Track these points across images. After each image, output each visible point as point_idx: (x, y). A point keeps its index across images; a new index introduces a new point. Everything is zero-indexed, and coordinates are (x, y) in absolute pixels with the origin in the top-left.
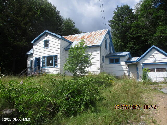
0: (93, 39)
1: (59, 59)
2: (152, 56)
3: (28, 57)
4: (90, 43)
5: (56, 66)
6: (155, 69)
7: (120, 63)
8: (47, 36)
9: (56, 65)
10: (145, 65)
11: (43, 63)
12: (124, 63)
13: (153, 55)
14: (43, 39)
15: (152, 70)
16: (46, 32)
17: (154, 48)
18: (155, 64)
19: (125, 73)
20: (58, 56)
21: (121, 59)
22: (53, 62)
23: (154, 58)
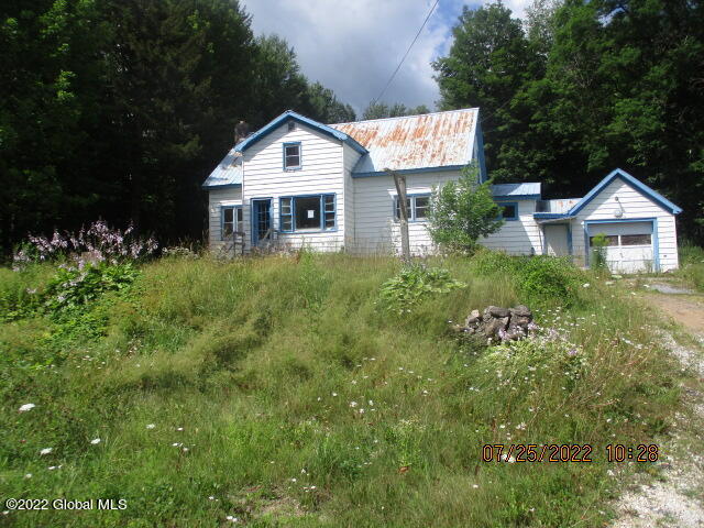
0: (438, 143)
1: (342, 207)
2: (612, 200)
3: (211, 196)
4: (433, 156)
5: (329, 229)
6: (619, 237)
7: (517, 219)
8: (291, 128)
9: (331, 224)
10: (593, 225)
11: (281, 216)
12: (532, 218)
13: (615, 195)
14: (280, 140)
15: (612, 240)
16: (290, 118)
17: (618, 175)
18: (619, 222)
19: (532, 249)
20: (338, 197)
21: (521, 207)
22: (317, 214)
23: (617, 206)
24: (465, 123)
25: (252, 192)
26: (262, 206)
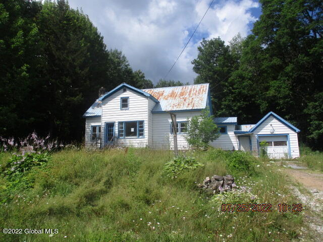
0: (191, 99)
1: (147, 129)
2: (269, 125)
3: (87, 121)
4: (189, 104)
5: (141, 137)
6: (273, 143)
7: (227, 134)
8: (125, 91)
9: (142, 134)
10: (261, 137)
11: (119, 131)
12: (233, 133)
13: (270, 123)
15: (270, 143)
16: (124, 86)
17: (271, 115)
18: (273, 136)
19: (234, 147)
20: (145, 122)
21: (228, 128)
22: (135, 130)
23: (272, 128)
24: (203, 90)
25: (105, 119)
26: (110, 126)
